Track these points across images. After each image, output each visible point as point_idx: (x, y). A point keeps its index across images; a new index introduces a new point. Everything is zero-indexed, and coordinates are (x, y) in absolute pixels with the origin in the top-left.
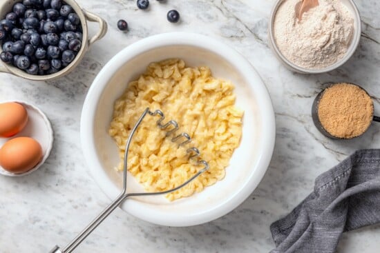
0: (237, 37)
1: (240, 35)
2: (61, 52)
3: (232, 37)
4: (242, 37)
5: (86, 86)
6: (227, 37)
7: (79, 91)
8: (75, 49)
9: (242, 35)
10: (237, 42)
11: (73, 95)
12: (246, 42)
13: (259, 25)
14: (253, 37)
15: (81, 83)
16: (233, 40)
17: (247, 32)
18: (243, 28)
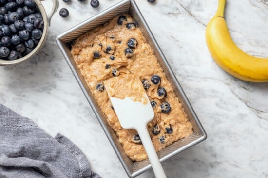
0: (173, 13)
1: (176, 12)
2: (30, 33)
3: (169, 13)
4: (178, 13)
5: (47, 55)
6: (165, 14)
7: (42, 59)
8: (40, 27)
9: (178, 12)
10: (173, 17)
11: (36, 63)
12: (181, 18)
13: (192, 3)
14: (187, 14)
15: (43, 52)
16: (170, 16)
17: (182, 9)
18: (179, 6)
